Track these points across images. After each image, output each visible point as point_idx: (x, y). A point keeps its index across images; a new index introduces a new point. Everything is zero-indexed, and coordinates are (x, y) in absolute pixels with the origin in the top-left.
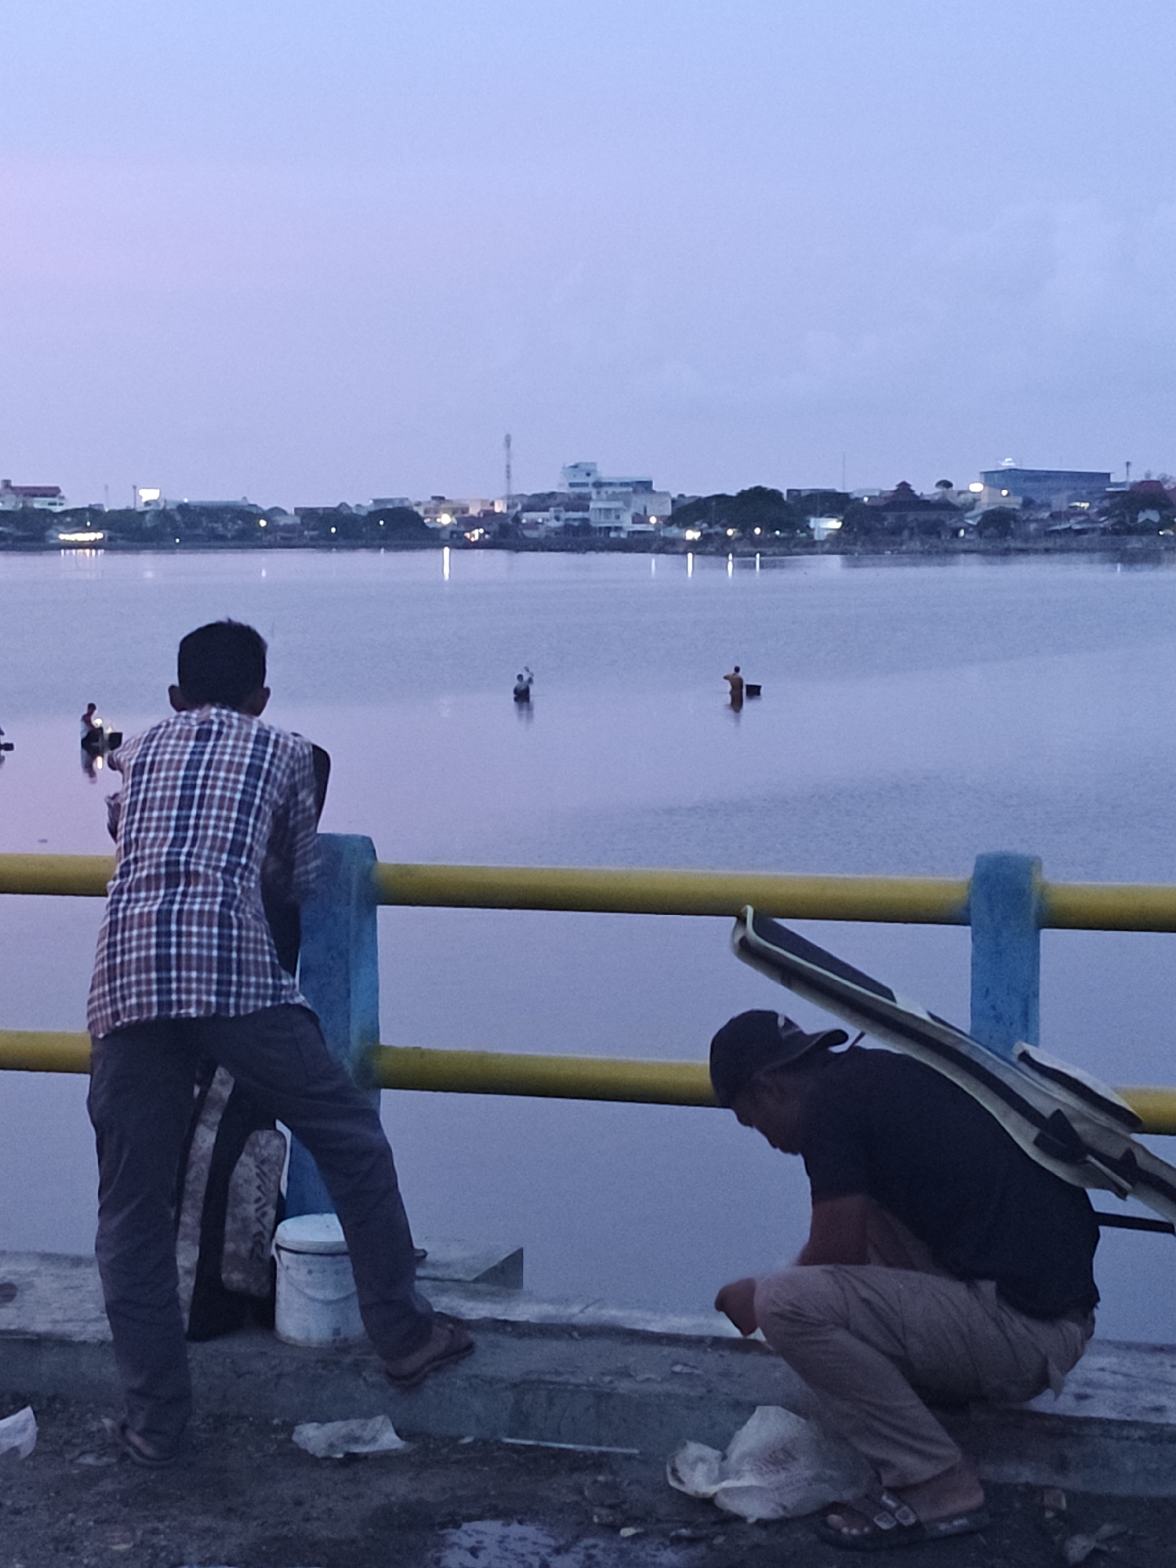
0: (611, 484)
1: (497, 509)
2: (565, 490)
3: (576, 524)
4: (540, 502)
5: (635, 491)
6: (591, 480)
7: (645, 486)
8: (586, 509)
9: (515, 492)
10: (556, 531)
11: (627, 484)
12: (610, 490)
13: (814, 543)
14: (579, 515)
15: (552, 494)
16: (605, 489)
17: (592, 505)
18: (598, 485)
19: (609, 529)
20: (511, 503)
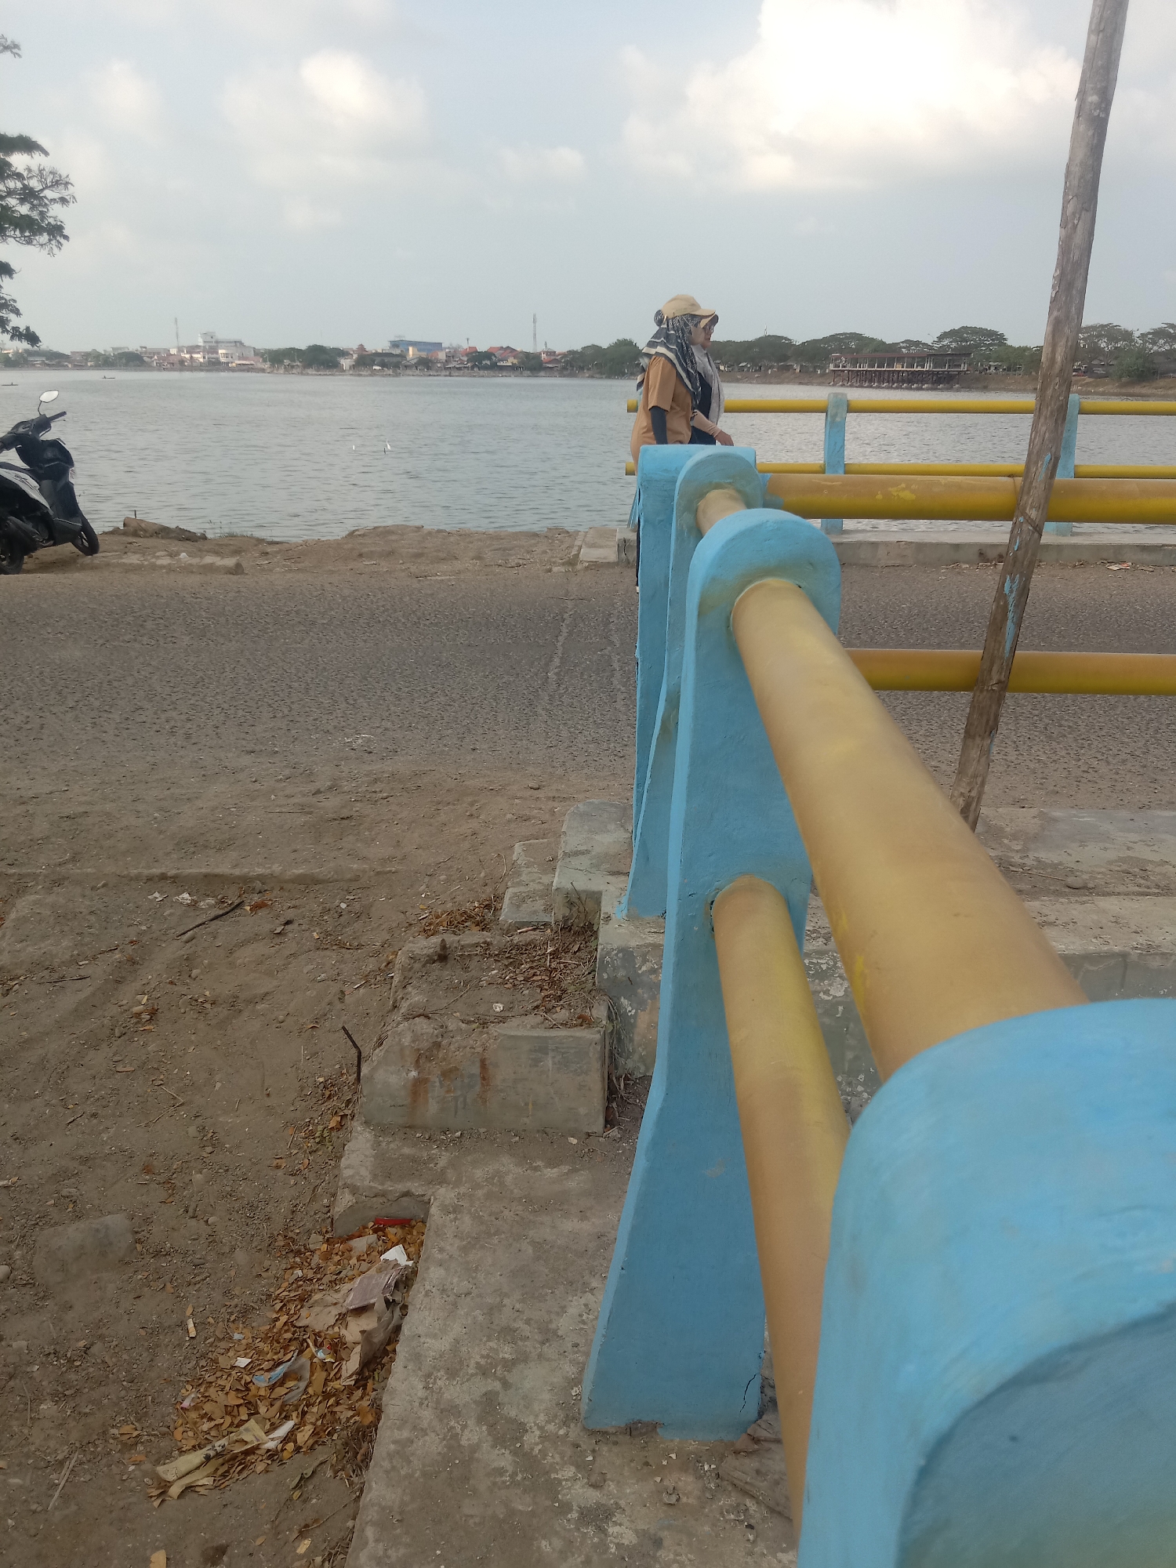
0: (223, 342)
1: (172, 353)
2: (201, 344)
3: (213, 360)
4: (192, 349)
5: (236, 346)
6: (213, 340)
7: (238, 344)
8: (217, 353)
9: (180, 345)
10: (204, 363)
11: (231, 342)
12: (223, 345)
13: (344, 371)
14: (214, 356)
15: (198, 347)
16: (220, 345)
17: (220, 351)
18: (217, 342)
19: (229, 363)
20: (180, 350)
